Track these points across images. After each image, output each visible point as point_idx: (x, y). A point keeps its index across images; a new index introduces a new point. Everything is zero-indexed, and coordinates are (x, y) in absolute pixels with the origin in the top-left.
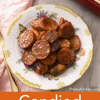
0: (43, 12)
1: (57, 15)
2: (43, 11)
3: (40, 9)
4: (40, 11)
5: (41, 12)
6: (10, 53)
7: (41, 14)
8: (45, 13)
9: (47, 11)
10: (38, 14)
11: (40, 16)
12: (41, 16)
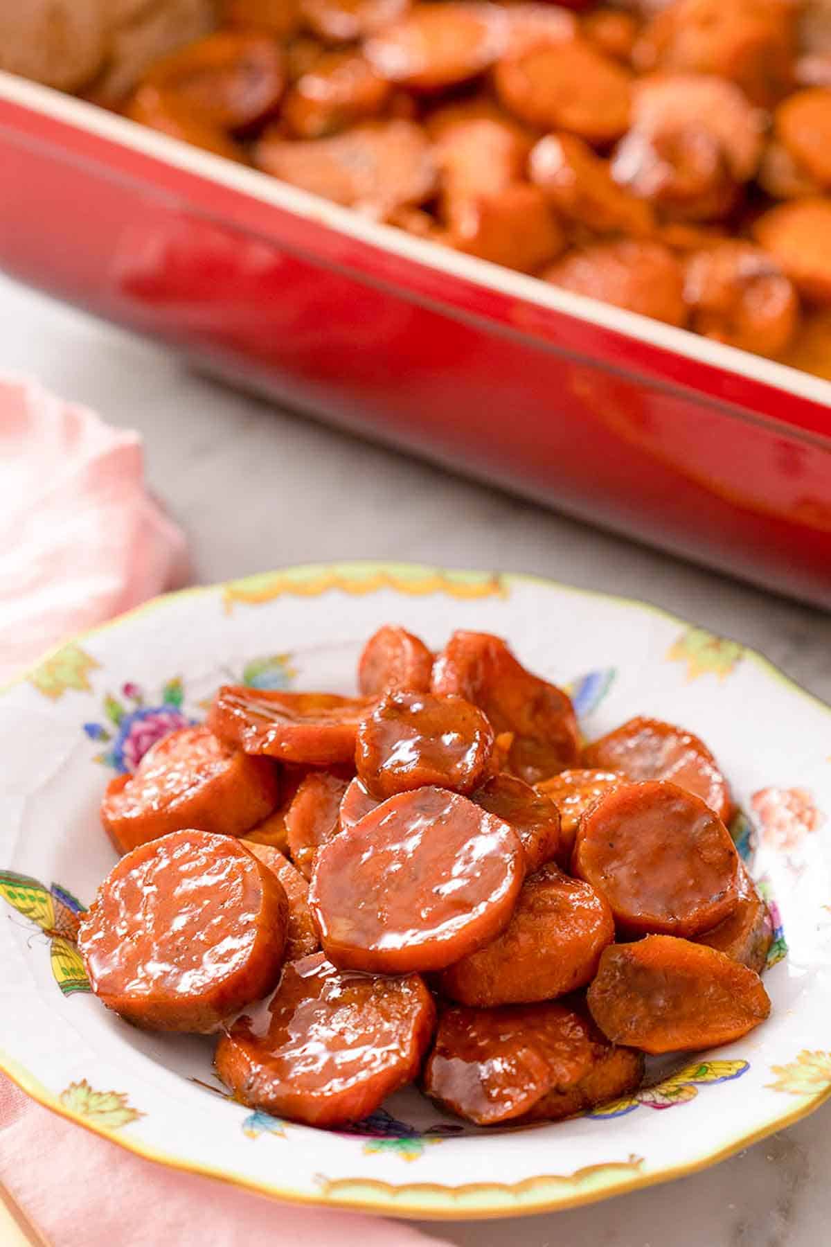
0: (139, 700)
1: (293, 664)
2: (128, 689)
3: (86, 687)
4: (99, 697)
5: (110, 702)
6: (84, 1082)
7: (122, 721)
8: (154, 700)
9: (168, 675)
10: (93, 731)
11: (128, 748)
12: (137, 740)
